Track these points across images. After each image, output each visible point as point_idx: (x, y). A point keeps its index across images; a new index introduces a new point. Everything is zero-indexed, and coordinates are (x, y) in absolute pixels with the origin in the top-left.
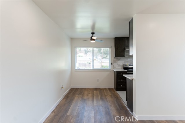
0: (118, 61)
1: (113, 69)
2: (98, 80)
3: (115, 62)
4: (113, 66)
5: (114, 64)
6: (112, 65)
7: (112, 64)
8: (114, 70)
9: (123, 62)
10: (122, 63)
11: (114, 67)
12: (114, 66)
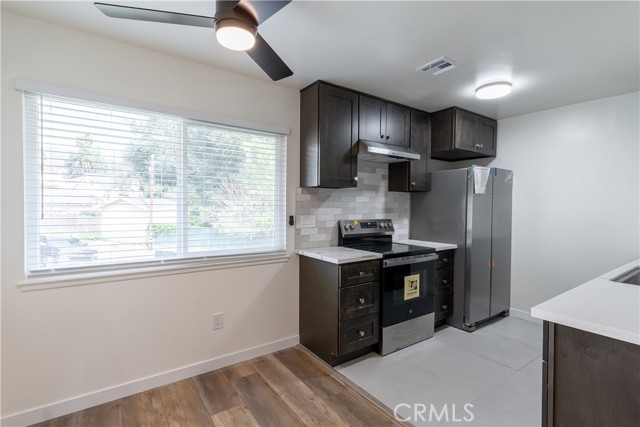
0: (319, 206)
1: (297, 245)
2: (218, 323)
3: (305, 209)
4: (298, 231)
5: (301, 223)
6: (292, 228)
7: (291, 221)
8: (301, 252)
9: (338, 211)
10: (335, 215)
11: (299, 239)
12: (302, 233)
